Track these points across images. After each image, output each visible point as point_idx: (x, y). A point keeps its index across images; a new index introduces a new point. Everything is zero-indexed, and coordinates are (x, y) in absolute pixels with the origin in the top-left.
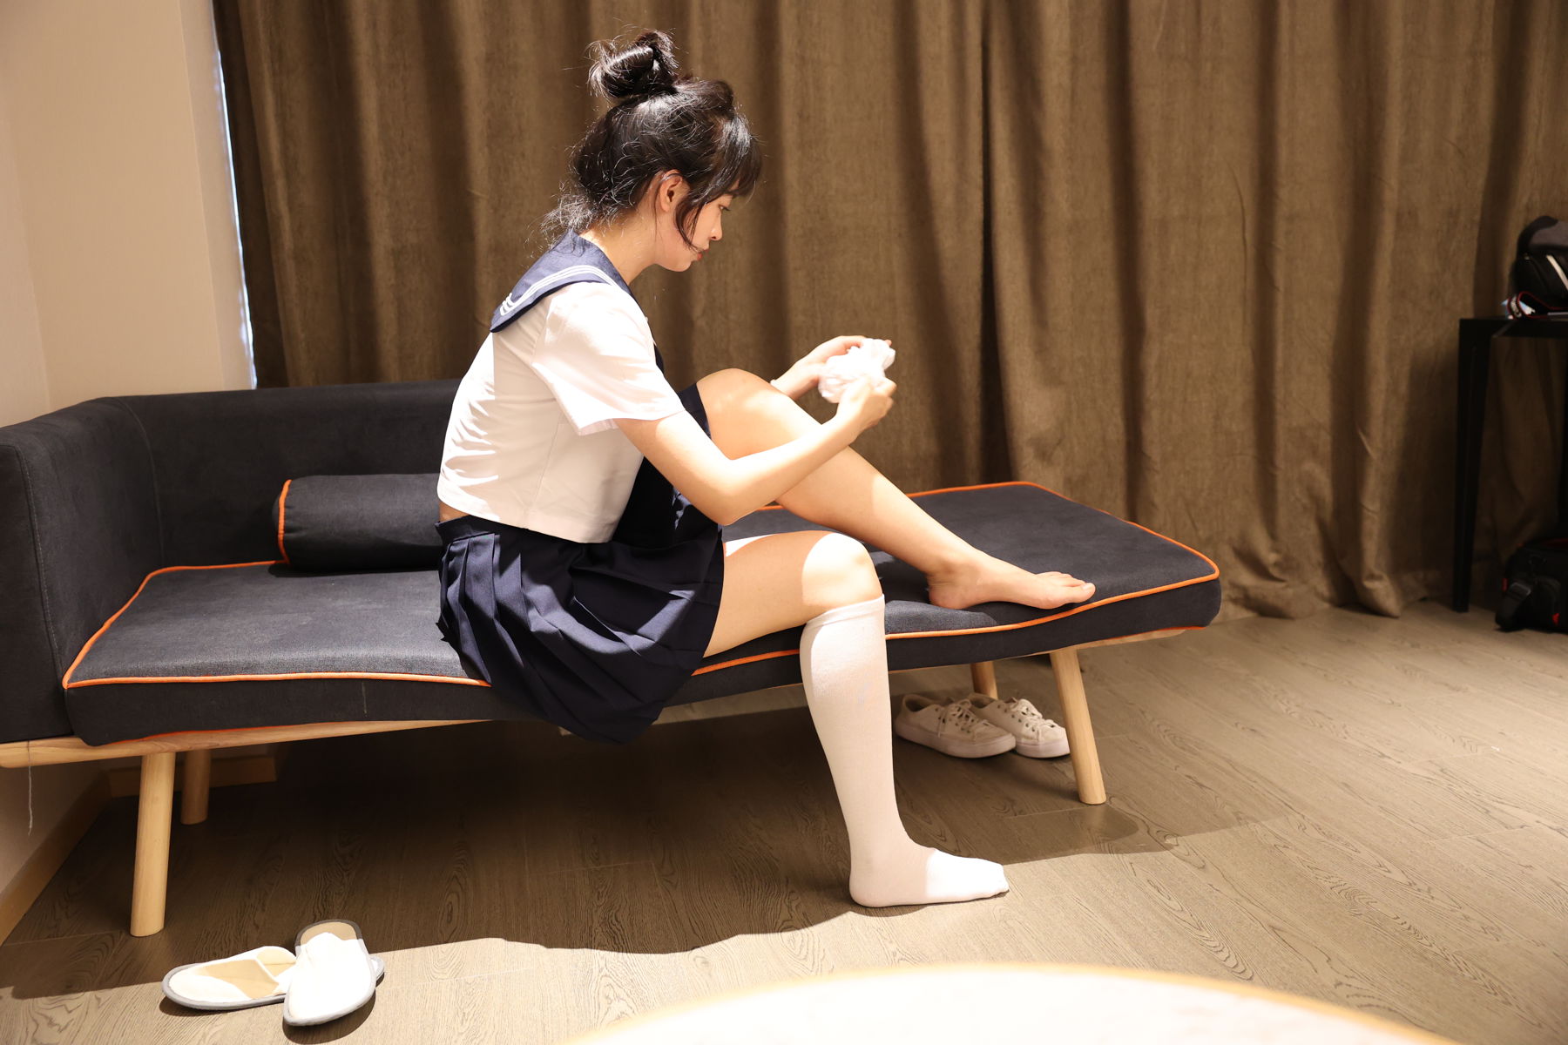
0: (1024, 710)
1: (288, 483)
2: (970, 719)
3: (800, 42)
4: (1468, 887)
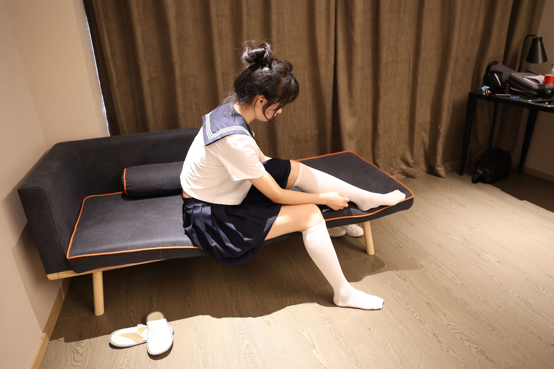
1: (125, 169)
4: (478, 285)
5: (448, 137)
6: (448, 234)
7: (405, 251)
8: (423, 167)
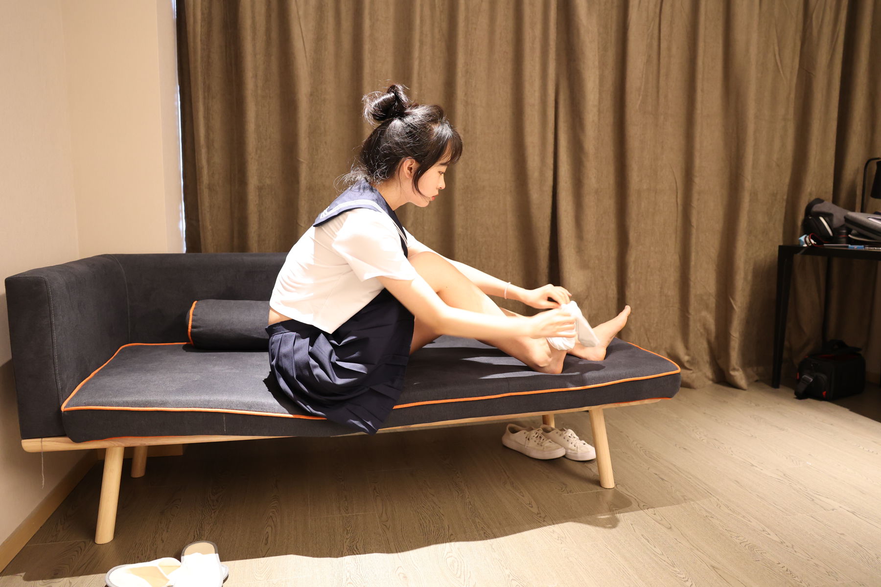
0: (570, 435)
1: (195, 302)
2: (542, 439)
3: (466, 94)
4: (813, 546)
5: (748, 322)
6: (753, 465)
7: (671, 487)
8: (707, 371)
